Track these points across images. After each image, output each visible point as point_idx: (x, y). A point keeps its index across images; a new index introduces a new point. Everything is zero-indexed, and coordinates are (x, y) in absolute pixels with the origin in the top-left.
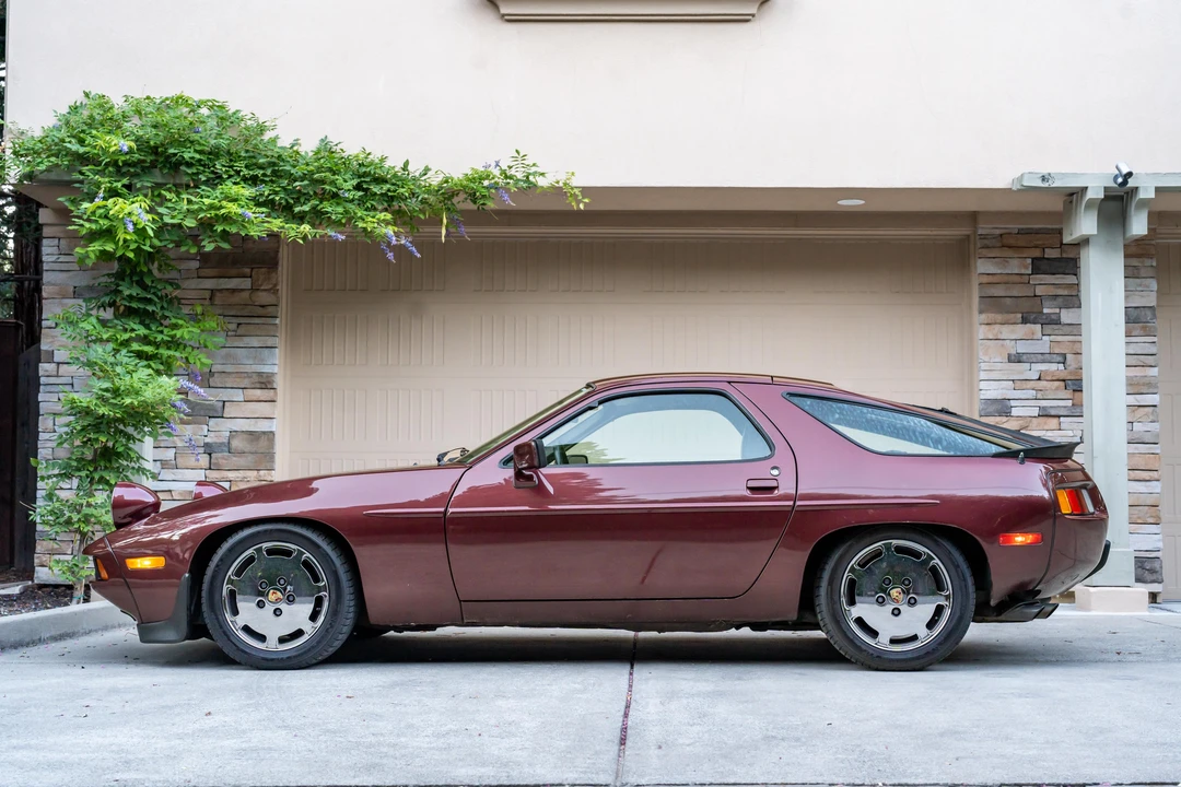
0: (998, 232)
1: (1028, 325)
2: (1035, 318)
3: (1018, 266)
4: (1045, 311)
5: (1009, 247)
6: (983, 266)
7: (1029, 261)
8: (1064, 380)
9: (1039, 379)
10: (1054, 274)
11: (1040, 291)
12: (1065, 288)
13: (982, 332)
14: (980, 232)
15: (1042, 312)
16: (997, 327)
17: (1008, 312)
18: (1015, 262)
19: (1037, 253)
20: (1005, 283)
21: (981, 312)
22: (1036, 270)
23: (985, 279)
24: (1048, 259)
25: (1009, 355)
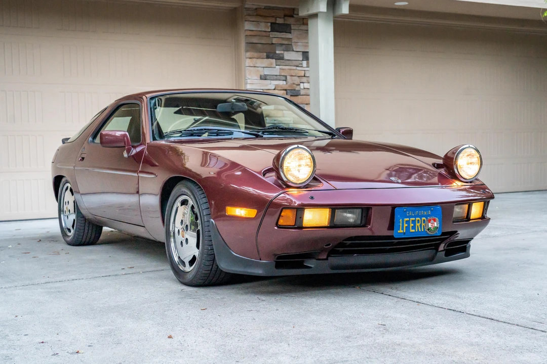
0: (255, 7)
1: (269, 59)
2: (273, 56)
3: (265, 27)
4: (277, 52)
5: (261, 16)
6: (248, 26)
7: (269, 24)
8: (286, 90)
9: (274, 89)
10: (281, 32)
11: (275, 41)
12: (286, 40)
13: (248, 62)
14: (246, 6)
15: (275, 53)
16: (254, 59)
17: (260, 52)
18: (263, 24)
19: (273, 20)
20: (259, 36)
21: (247, 51)
22: (273, 30)
23: (248, 33)
24: (278, 24)
25: (261, 76)
